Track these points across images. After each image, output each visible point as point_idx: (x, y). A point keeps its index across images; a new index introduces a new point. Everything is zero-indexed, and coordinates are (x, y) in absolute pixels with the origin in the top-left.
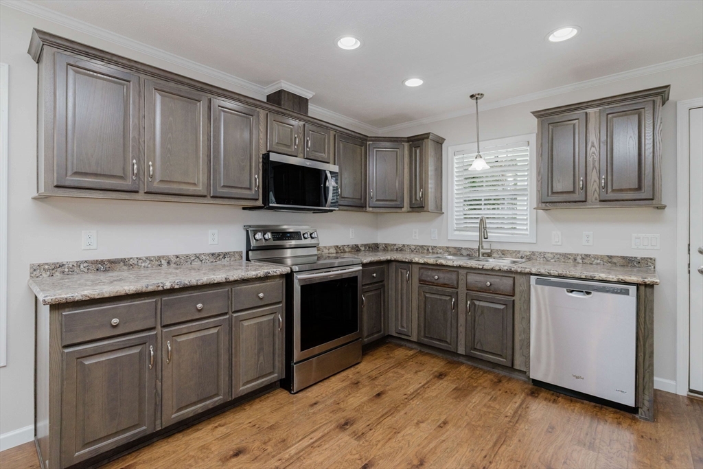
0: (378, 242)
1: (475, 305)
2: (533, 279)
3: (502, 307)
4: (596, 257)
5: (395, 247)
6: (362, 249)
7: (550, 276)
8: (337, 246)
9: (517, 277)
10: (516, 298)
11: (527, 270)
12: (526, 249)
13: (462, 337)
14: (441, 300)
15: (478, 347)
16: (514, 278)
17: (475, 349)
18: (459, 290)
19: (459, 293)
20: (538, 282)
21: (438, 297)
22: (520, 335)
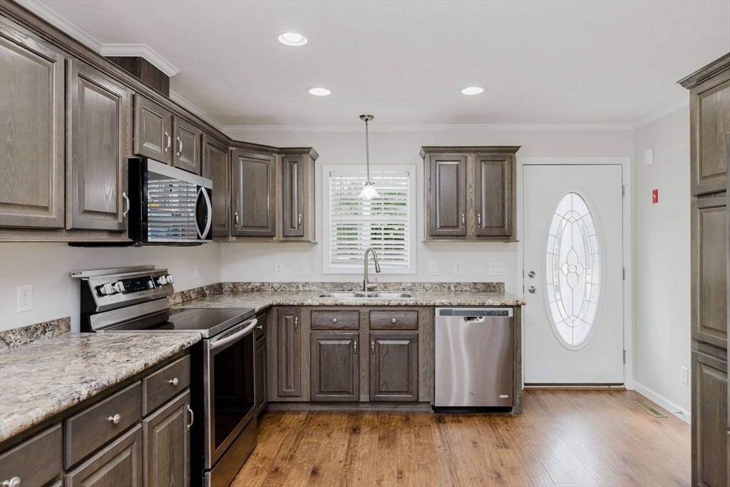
0: (222, 281)
1: (379, 345)
2: (437, 310)
3: (407, 342)
4: (465, 285)
5: (250, 287)
6: (207, 292)
7: (452, 306)
8: (183, 292)
9: (420, 309)
10: (420, 332)
11: (432, 303)
12: (407, 281)
13: (364, 384)
14: (340, 345)
15: (383, 390)
16: (418, 311)
17: (381, 392)
18: (361, 332)
19: (361, 335)
20: (442, 313)
21: (337, 342)
22: (423, 367)
